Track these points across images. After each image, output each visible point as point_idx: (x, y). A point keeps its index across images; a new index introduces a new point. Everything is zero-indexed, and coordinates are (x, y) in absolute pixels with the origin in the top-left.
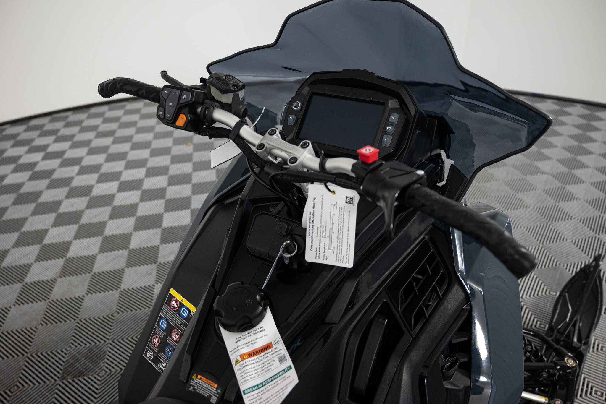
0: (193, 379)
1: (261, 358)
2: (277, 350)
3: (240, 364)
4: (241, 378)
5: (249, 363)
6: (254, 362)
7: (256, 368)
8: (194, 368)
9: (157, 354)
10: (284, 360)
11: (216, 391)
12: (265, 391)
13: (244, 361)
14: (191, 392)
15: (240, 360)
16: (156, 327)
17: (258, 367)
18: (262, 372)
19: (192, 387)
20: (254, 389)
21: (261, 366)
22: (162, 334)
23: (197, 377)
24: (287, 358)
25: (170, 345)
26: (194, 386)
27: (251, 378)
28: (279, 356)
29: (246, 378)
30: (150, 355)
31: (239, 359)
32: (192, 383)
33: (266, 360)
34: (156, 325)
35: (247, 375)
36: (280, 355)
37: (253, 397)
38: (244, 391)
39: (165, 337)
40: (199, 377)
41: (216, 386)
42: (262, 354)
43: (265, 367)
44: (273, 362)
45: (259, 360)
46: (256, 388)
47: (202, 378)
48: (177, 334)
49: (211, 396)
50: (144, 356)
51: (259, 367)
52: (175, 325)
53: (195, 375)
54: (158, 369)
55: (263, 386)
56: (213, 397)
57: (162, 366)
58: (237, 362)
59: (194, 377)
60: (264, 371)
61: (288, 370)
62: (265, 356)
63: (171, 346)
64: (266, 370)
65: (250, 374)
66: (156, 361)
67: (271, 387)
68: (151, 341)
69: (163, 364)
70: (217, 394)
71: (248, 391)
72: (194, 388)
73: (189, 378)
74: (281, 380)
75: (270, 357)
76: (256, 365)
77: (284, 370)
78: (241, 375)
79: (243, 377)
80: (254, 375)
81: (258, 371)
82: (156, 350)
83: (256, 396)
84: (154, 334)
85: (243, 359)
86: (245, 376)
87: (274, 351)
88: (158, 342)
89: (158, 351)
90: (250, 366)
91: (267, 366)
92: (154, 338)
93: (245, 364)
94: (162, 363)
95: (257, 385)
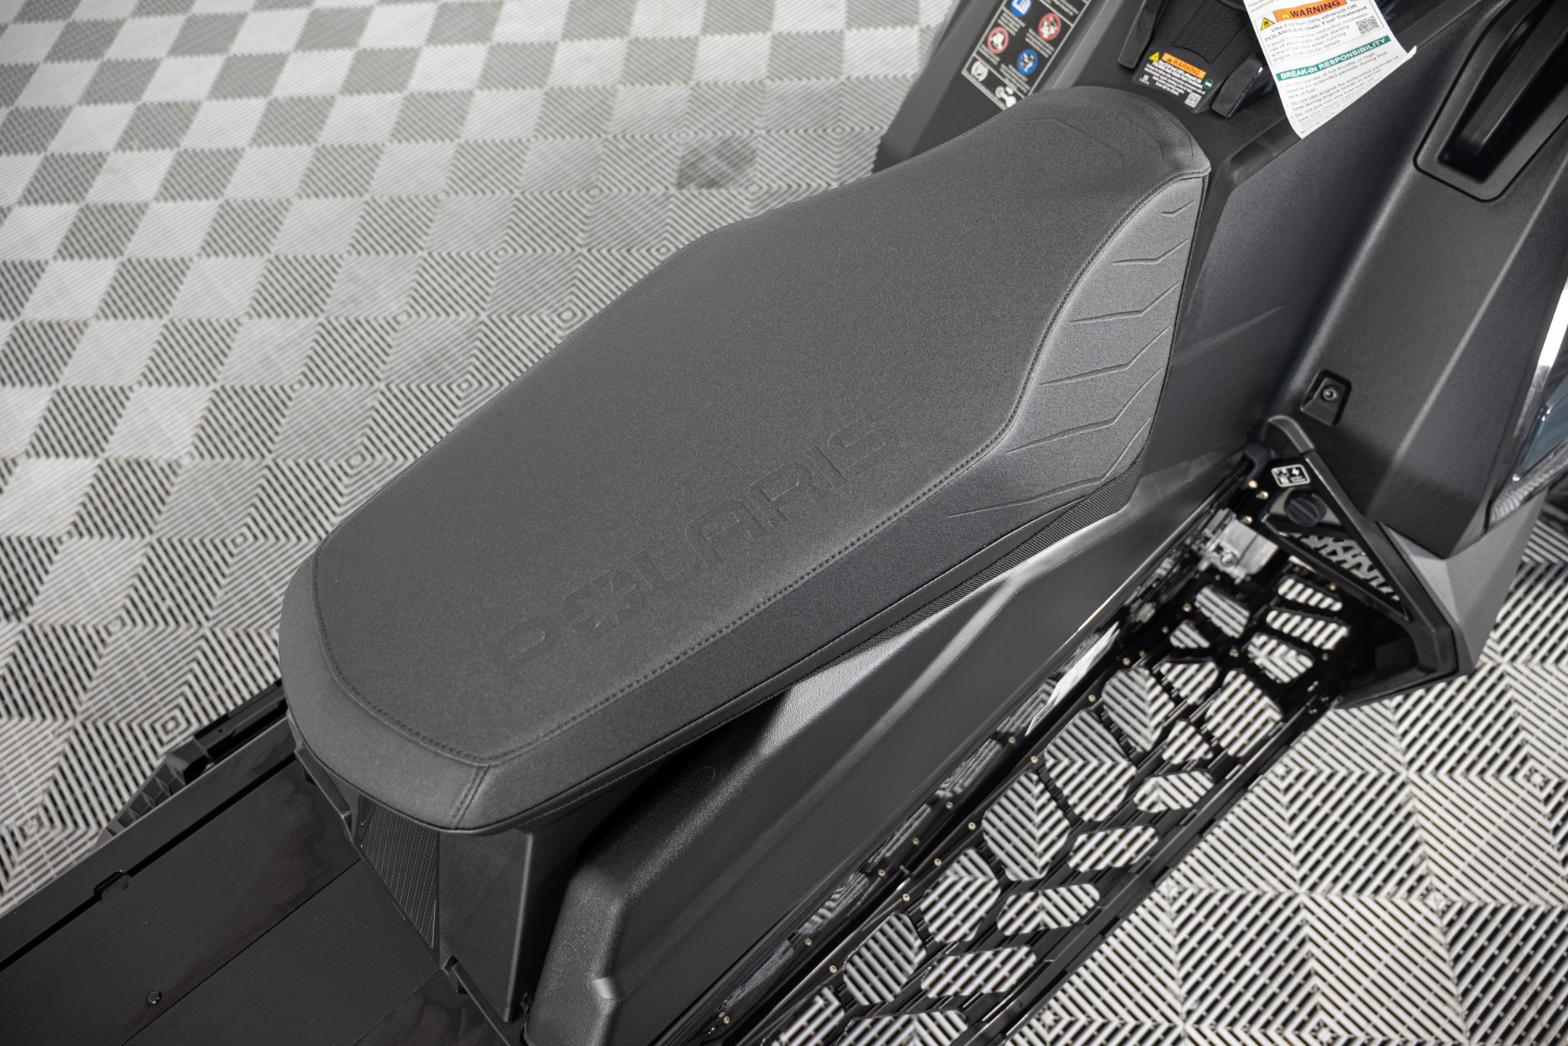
0: (1151, 62)
1: (1316, 23)
2: (1355, 9)
3: (1273, 27)
4: (1274, 52)
5: (1292, 28)
6: (1303, 27)
7: (1306, 39)
8: (1156, 39)
9: (997, 68)
10: (1370, 26)
11: (1202, 84)
12: (1323, 78)
13: (1282, 23)
14: (1143, 86)
15: (1274, 20)
16: (1002, 12)
17: (1310, 38)
18: (1318, 47)
19: (1146, 77)
20: (1299, 73)
21: (1316, 36)
22: (1015, 25)
23: (1160, 58)
24: (1379, 24)
25: (1031, 47)
26: (1151, 75)
27: (1296, 54)
28: (1359, 20)
29: (1286, 53)
30: (979, 71)
31: (1272, 18)
32: (1148, 68)
33: (1327, 26)
34: (1002, 7)
35: (1286, 47)
36: (1362, 19)
37: (1297, 87)
38: (1278, 75)
39: (1022, 32)
40: (1166, 57)
41: (1202, 74)
42: (1320, 16)
43: (1325, 39)
44: (1345, 30)
45: (1312, 25)
46: (1304, 71)
47: (1173, 59)
48: (1052, 24)
49: (1187, 94)
50: (964, 73)
51: (1313, 38)
52: (1053, 4)
53: (1157, 54)
54: (995, 100)
55: (1319, 70)
56: (1192, 95)
57: (1006, 93)
58: (1266, 23)
59: (1155, 57)
60: (1322, 46)
61: (1381, 43)
62: (1327, 19)
63: (1035, 50)
64: (1327, 43)
65: (1295, 46)
66: (992, 82)
67: (1338, 72)
68: (985, 42)
69: (1008, 89)
70: (1203, 90)
71: (1288, 74)
72: (1151, 80)
73: (1143, 58)
74: (1363, 61)
75: (1337, 21)
76: (1305, 32)
77: (1371, 44)
78: (1272, 47)
79: (1280, 50)
80: (1301, 50)
81: (1310, 44)
82: (995, 60)
83: (1303, 85)
84: (996, 25)
85: (1279, 18)
86: (1284, 49)
87: (1348, 11)
88: (1003, 43)
89: (999, 63)
90: (1294, 34)
91: (1330, 36)
92: (995, 34)
93: (1284, 28)
94: (1005, 86)
95: (1307, 69)
